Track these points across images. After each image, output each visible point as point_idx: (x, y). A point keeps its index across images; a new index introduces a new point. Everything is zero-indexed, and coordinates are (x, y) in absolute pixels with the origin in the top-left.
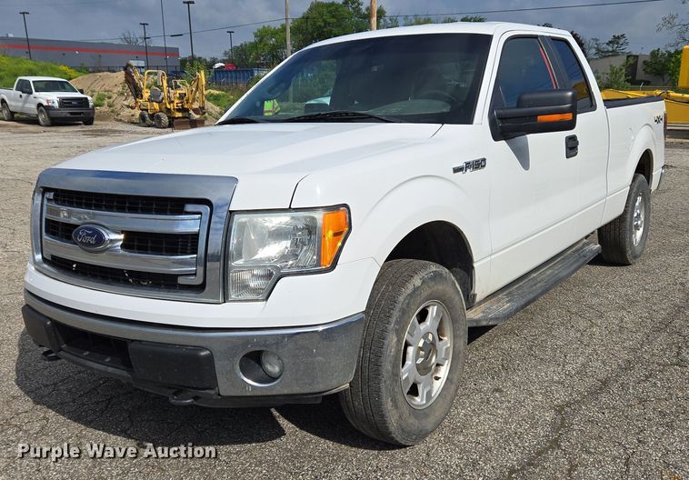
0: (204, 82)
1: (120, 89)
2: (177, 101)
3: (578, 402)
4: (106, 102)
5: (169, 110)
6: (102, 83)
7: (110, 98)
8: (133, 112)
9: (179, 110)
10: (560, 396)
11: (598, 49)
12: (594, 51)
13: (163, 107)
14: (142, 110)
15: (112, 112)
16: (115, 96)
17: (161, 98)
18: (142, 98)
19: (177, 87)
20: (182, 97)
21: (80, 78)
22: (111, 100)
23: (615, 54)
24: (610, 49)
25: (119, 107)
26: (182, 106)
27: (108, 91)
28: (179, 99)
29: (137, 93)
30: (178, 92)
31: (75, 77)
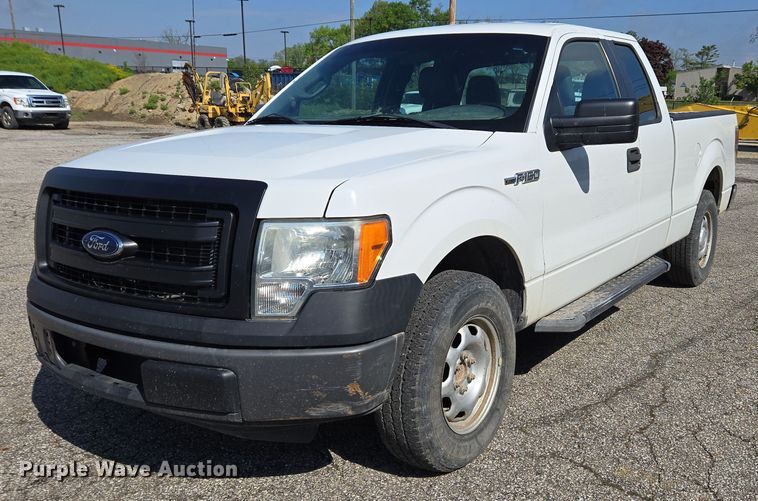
0: (270, 86)
1: (174, 91)
2: (239, 105)
3: (670, 352)
4: (159, 104)
5: (231, 114)
6: (155, 84)
7: (163, 100)
8: (189, 115)
9: (241, 115)
10: (655, 348)
11: (686, 61)
12: (681, 62)
13: (225, 110)
14: (201, 113)
15: (166, 115)
16: (168, 98)
17: (222, 101)
18: (201, 101)
19: (241, 89)
20: (245, 100)
21: (129, 78)
22: (165, 103)
23: (703, 66)
24: (699, 60)
25: (173, 110)
26: (246, 110)
27: (162, 93)
28: (241, 102)
29: (196, 95)
30: (242, 95)
31: (124, 78)
